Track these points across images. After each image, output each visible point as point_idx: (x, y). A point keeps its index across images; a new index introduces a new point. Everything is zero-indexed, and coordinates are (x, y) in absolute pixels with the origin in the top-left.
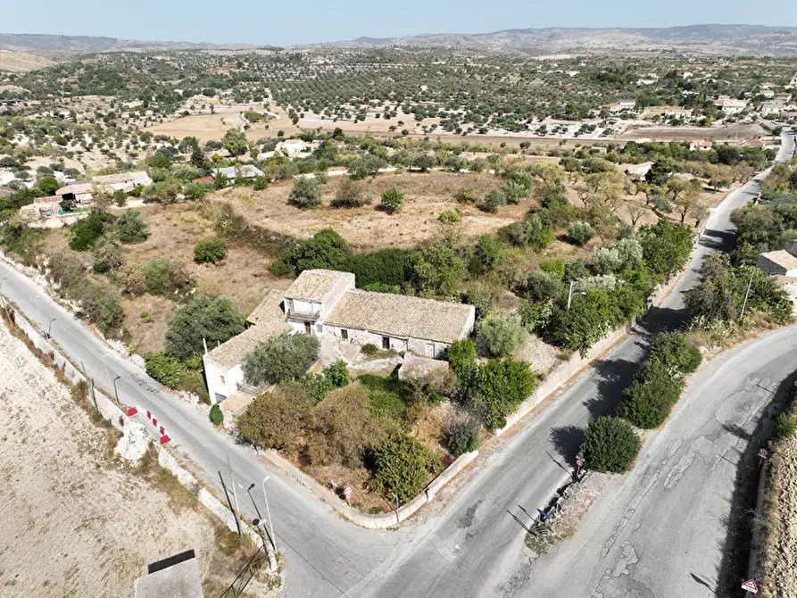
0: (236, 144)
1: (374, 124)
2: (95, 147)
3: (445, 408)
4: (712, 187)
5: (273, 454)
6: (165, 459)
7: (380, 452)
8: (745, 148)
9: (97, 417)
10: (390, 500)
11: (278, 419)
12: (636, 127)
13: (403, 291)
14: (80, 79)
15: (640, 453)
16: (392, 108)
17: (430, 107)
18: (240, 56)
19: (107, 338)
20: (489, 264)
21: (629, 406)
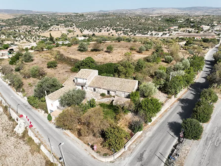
0: (64, 38)
1: (104, 33)
2: (24, 39)
3: (130, 115)
4: (204, 49)
5: (68, 132)
6: (30, 134)
7: (107, 132)
8: (211, 39)
9: (10, 118)
10: (111, 150)
11: (70, 119)
12: (178, 33)
13: (114, 76)
14: (22, 21)
15: (203, 132)
16: (109, 29)
17: (120, 28)
18: (67, 15)
19: (17, 92)
20: (141, 68)
21: (196, 114)
